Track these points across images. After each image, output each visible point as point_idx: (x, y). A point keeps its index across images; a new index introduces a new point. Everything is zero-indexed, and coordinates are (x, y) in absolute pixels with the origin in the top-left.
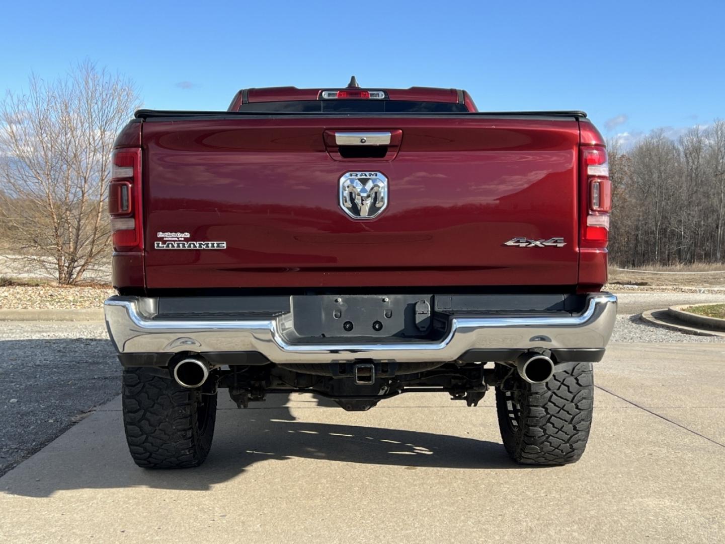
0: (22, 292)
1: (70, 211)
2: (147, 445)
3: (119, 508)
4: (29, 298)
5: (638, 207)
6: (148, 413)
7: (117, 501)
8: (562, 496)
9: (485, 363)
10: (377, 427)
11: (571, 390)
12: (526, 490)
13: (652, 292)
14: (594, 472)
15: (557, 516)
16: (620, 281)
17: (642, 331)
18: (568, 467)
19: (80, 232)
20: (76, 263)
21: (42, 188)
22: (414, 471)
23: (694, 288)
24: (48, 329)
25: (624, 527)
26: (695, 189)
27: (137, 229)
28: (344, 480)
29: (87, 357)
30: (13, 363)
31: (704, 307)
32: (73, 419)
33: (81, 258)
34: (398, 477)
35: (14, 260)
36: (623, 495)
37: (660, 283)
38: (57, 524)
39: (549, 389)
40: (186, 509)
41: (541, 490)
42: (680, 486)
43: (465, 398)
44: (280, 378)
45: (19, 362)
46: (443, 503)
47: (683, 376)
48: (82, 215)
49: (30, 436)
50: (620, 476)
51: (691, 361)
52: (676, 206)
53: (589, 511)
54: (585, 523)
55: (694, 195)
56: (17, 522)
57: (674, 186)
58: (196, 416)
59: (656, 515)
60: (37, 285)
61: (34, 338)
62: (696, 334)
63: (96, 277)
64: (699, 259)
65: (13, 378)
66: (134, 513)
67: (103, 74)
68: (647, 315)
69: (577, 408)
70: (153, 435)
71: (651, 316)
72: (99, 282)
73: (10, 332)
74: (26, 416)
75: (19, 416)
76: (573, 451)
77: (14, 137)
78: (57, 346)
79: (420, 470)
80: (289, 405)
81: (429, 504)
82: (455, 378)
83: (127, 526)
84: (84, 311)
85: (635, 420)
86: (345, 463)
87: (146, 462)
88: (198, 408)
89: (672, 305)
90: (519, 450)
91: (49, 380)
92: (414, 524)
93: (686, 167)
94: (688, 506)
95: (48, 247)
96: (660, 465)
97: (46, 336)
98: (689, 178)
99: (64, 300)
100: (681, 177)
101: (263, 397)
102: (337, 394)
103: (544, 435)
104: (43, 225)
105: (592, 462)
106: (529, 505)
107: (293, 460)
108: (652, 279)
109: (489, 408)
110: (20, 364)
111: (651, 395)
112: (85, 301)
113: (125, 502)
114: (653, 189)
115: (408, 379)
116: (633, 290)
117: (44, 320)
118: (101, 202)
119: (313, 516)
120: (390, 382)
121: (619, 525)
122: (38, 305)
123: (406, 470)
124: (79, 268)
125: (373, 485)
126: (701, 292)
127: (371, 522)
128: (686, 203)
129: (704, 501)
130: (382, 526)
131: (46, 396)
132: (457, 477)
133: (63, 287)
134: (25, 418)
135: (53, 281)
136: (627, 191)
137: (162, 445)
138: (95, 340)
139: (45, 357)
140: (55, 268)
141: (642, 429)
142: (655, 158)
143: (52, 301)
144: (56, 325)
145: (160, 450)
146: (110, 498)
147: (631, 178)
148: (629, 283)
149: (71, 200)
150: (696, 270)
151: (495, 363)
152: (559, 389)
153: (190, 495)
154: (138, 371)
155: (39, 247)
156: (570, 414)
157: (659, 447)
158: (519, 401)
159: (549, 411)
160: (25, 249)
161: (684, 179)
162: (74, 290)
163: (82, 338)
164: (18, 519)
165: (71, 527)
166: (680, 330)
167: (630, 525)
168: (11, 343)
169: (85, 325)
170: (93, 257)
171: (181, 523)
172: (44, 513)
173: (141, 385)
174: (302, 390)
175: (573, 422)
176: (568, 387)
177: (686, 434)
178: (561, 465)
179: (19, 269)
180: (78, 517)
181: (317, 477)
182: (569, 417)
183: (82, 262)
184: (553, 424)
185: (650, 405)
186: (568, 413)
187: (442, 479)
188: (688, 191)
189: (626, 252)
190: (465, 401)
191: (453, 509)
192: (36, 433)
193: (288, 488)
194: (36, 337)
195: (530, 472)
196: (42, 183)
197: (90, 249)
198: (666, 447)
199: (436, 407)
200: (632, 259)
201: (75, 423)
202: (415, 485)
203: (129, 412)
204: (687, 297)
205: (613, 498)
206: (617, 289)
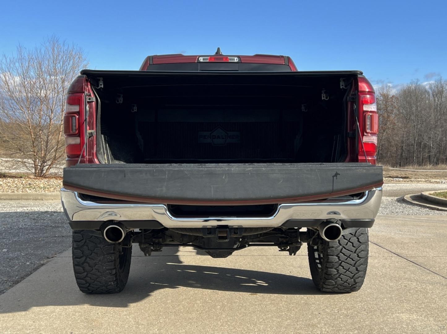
0: (11, 182)
1: (42, 131)
2: (88, 279)
3: (69, 319)
4: (15, 185)
5: (403, 129)
6: (88, 259)
7: (68, 314)
8: (348, 312)
9: (301, 228)
10: (233, 268)
11: (354, 245)
12: (326, 308)
13: (411, 183)
14: (369, 297)
15: (344, 325)
16: (391, 176)
17: (404, 208)
18: (353, 294)
19: (49, 144)
20: (46, 164)
21: (24, 116)
22: (255, 296)
23: (438, 180)
24: (27, 205)
25: (386, 332)
26: (439, 117)
27: (82, 144)
28: (211, 301)
29: (51, 223)
30: (5, 227)
31: (444, 192)
32: (42, 262)
33: (48, 160)
34: (245, 300)
35: (7, 161)
36: (387, 312)
37: (417, 176)
38: (30, 328)
39: (341, 245)
40: (111, 319)
41: (335, 309)
42: (423, 306)
43: (288, 250)
44: (171, 237)
45: (9, 226)
46: (273, 316)
47: (429, 236)
48: (49, 133)
49: (14, 273)
50: (386, 299)
51: (434, 227)
52: (427, 128)
53: (365, 322)
54: (362, 329)
55: (439, 121)
56: (5, 327)
57: (426, 115)
58: (118, 261)
59: (407, 325)
60: (21, 177)
61: (18, 211)
62: (438, 210)
63: (58, 172)
64: (442, 162)
65: (5, 236)
66: (79, 321)
67: (64, 44)
68: (407, 197)
69: (358, 256)
70: (91, 272)
71: (410, 198)
72: (60, 176)
73: (3, 207)
74: (13, 260)
75: (8, 260)
76: (356, 284)
77: (7, 84)
78: (33, 216)
79: (259, 296)
80: (178, 254)
81: (264, 317)
82: (282, 237)
83: (74, 330)
84: (50, 194)
85: (397, 264)
86: (212, 291)
87: (86, 289)
88: (119, 256)
89: (424, 191)
90: (322, 283)
91: (28, 238)
92: (254, 329)
93: (434, 103)
94: (428, 319)
95: (28, 153)
96: (411, 293)
97: (25, 209)
98: (435, 110)
99: (37, 187)
100: (431, 110)
101: (161, 249)
102: (207, 247)
103: (337, 274)
104: (25, 139)
105: (368, 291)
106: (327, 318)
107: (179, 289)
108: (412, 174)
109: (304, 256)
110: (9, 227)
111: (408, 249)
112: (51, 187)
113: (73, 315)
114: (413, 117)
115: (252, 238)
116: (399, 181)
117: (25, 199)
118: (61, 125)
119: (191, 324)
120: (241, 240)
121: (384, 331)
122: (21, 190)
123: (250, 295)
124: (47, 167)
125: (229, 305)
126: (443, 183)
127: (228, 328)
128: (434, 126)
129: (438, 316)
130: (234, 330)
131: (25, 247)
132: (282, 300)
133: (37, 179)
134: (12, 261)
135: (31, 175)
136: (395, 119)
137: (97, 279)
138: (57, 212)
139: (25, 223)
140: (32, 167)
141: (401, 270)
142: (414, 98)
143: (30, 187)
144: (33, 202)
145: (95, 282)
146: (64, 312)
147: (399, 110)
148: (397, 177)
149: (43, 124)
150: (440, 169)
151: (307, 228)
152: (346, 245)
153: (114, 310)
154: (82, 233)
155: (23, 153)
156: (354, 261)
157: (411, 281)
158: (322, 252)
159: (340, 258)
160: (14, 155)
161: (432, 110)
162: (44, 181)
163: (48, 211)
164: (6, 324)
165: (39, 330)
166: (428, 207)
167: (390, 331)
168: (4, 214)
169: (51, 203)
170: (56, 160)
171: (108, 328)
172: (22, 321)
173: (84, 241)
174: (185, 245)
175: (356, 266)
176: (353, 243)
177: (429, 273)
178: (348, 292)
179: (10, 167)
180: (43, 324)
181: (194, 300)
182: (353, 263)
183: (49, 163)
184: (343, 267)
185: (407, 255)
186: (352, 260)
187: (273, 301)
188: (435, 118)
189: (395, 157)
190: (288, 252)
191: (279, 320)
192: (19, 271)
193: (176, 306)
194: (19, 210)
195: (328, 297)
196: (24, 113)
197: (54, 154)
198: (415, 282)
199: (271, 256)
200: (399, 162)
201: (43, 265)
202: (256, 305)
203: (76, 258)
204: (434, 186)
205: (380, 314)
206: (389, 181)
